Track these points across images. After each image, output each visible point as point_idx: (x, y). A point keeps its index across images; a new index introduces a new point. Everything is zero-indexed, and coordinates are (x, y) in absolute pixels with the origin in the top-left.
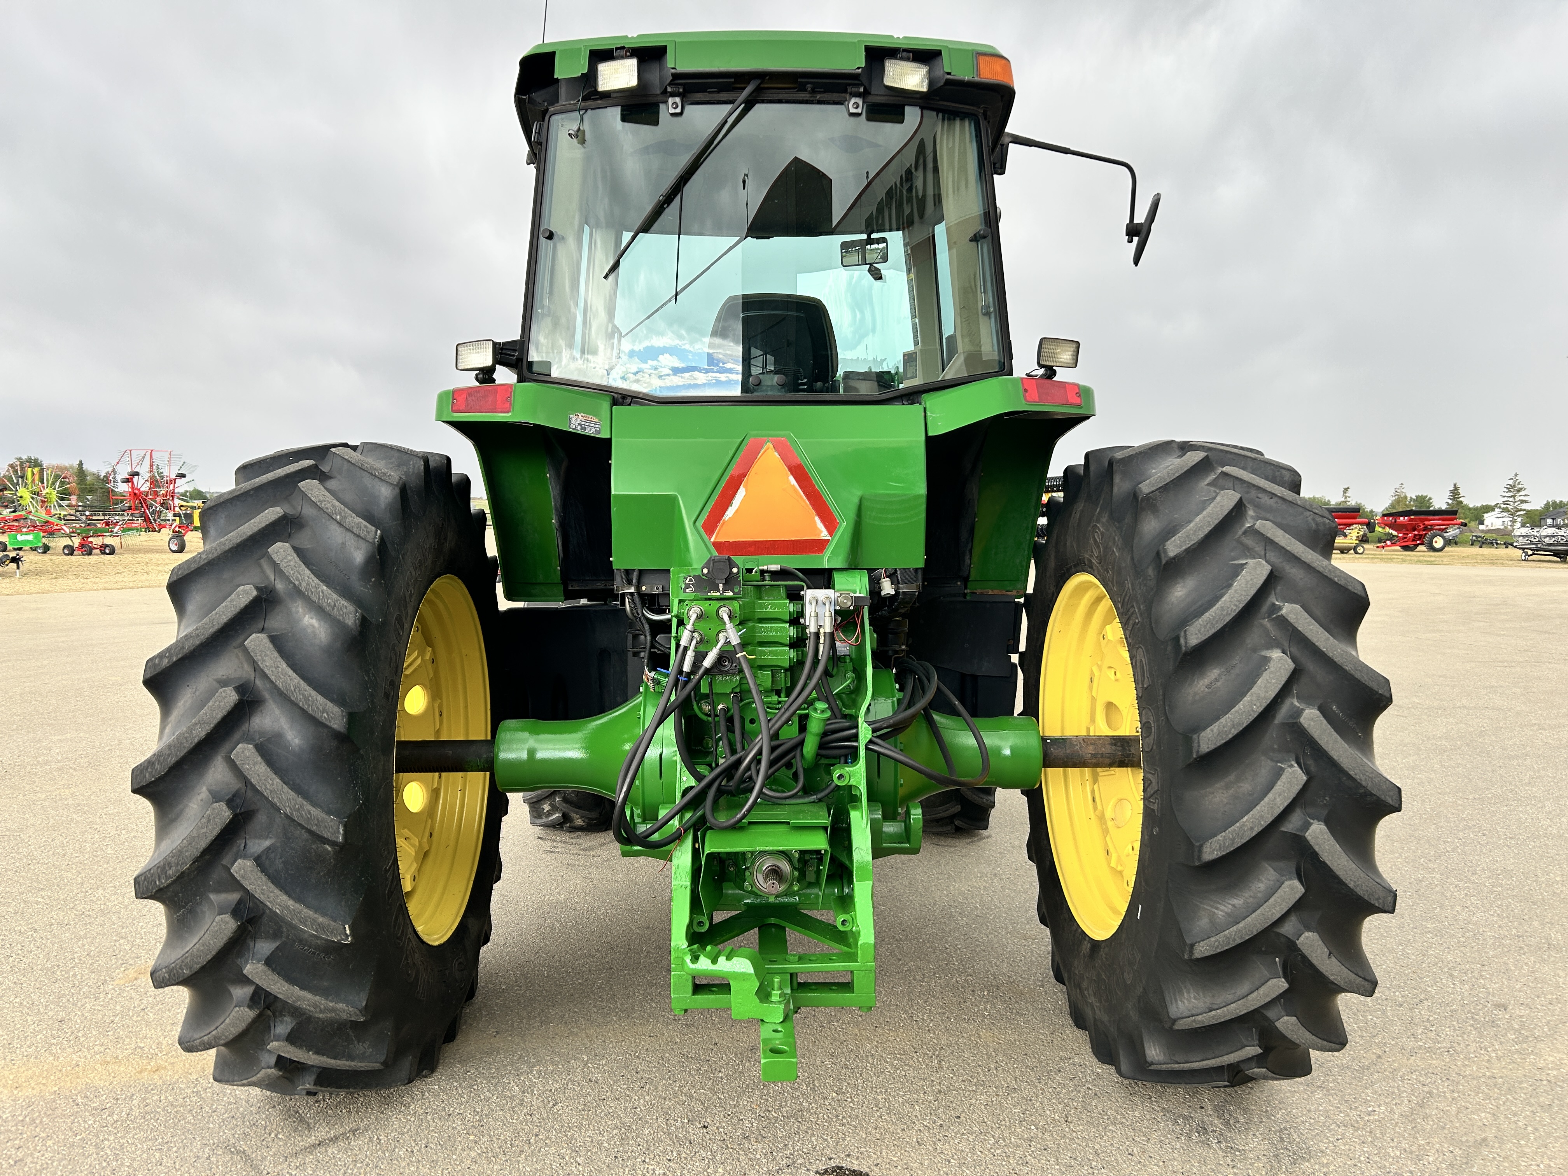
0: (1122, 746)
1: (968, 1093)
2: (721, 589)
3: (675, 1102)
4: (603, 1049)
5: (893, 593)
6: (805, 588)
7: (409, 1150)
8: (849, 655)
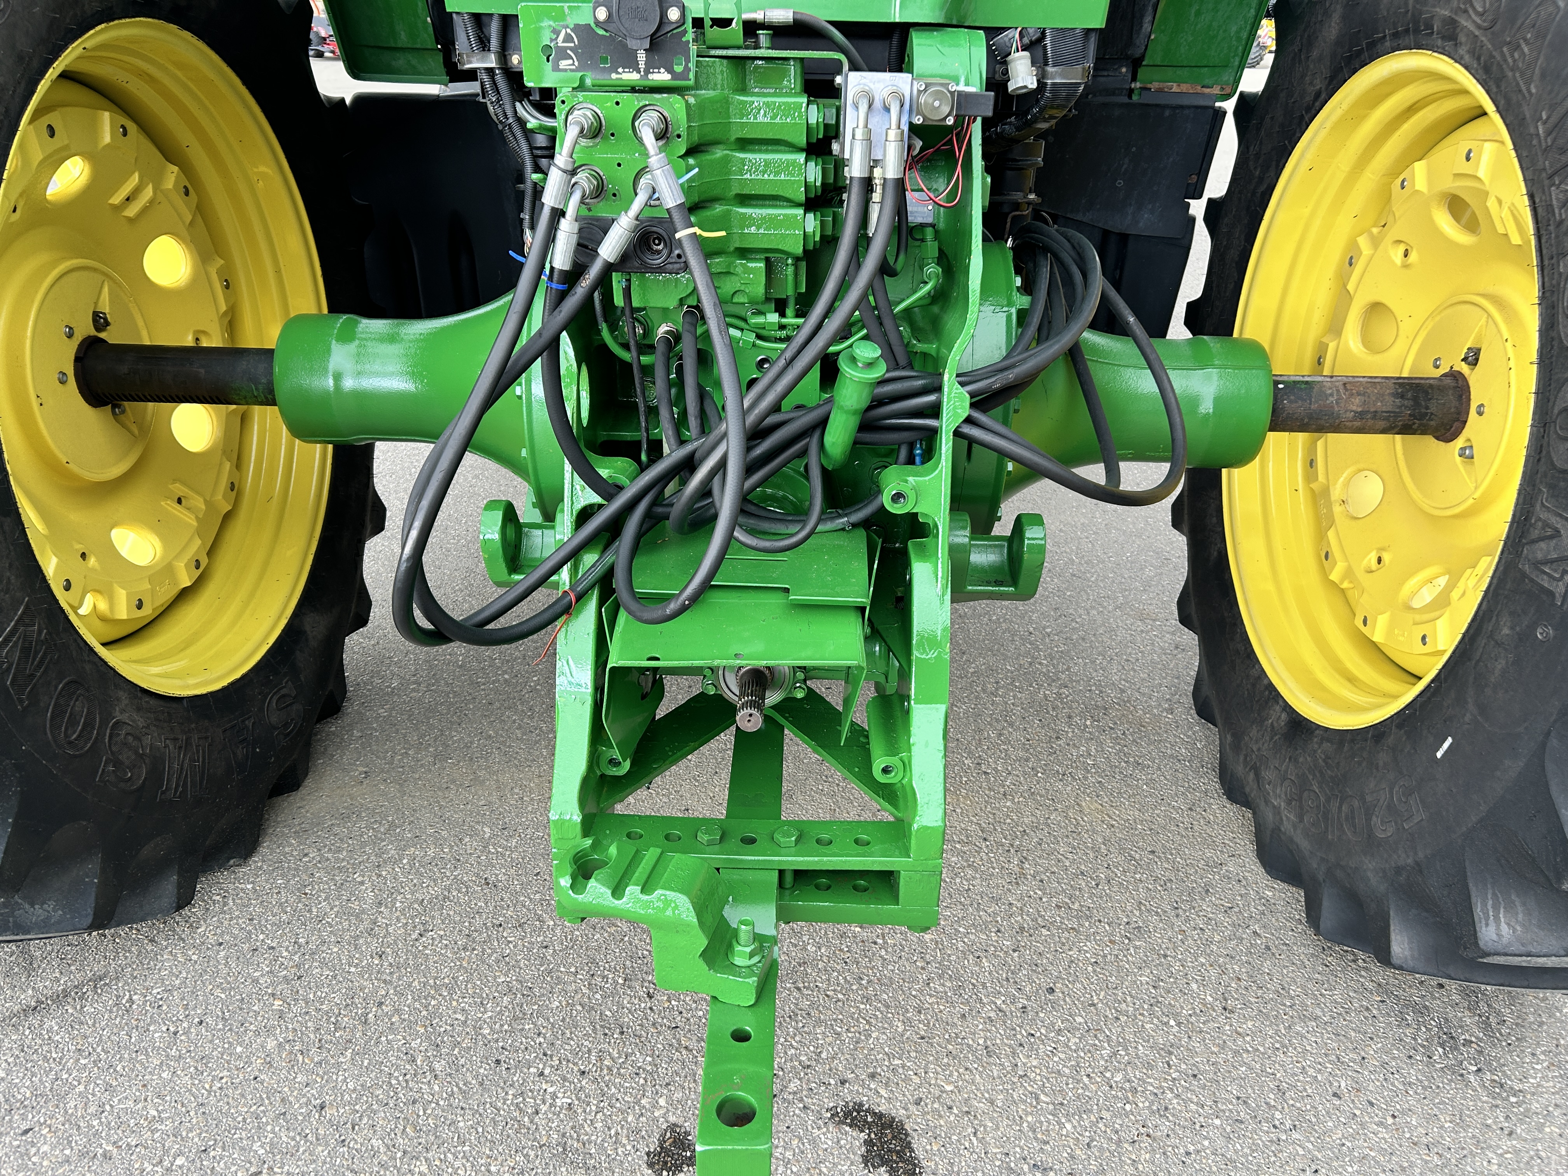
0: (1415, 399)
1: (1066, 935)
2: (642, 66)
3: (611, 934)
4: (517, 816)
5: (1034, 85)
6: (846, 67)
7: (172, 1029)
8: (933, 226)
